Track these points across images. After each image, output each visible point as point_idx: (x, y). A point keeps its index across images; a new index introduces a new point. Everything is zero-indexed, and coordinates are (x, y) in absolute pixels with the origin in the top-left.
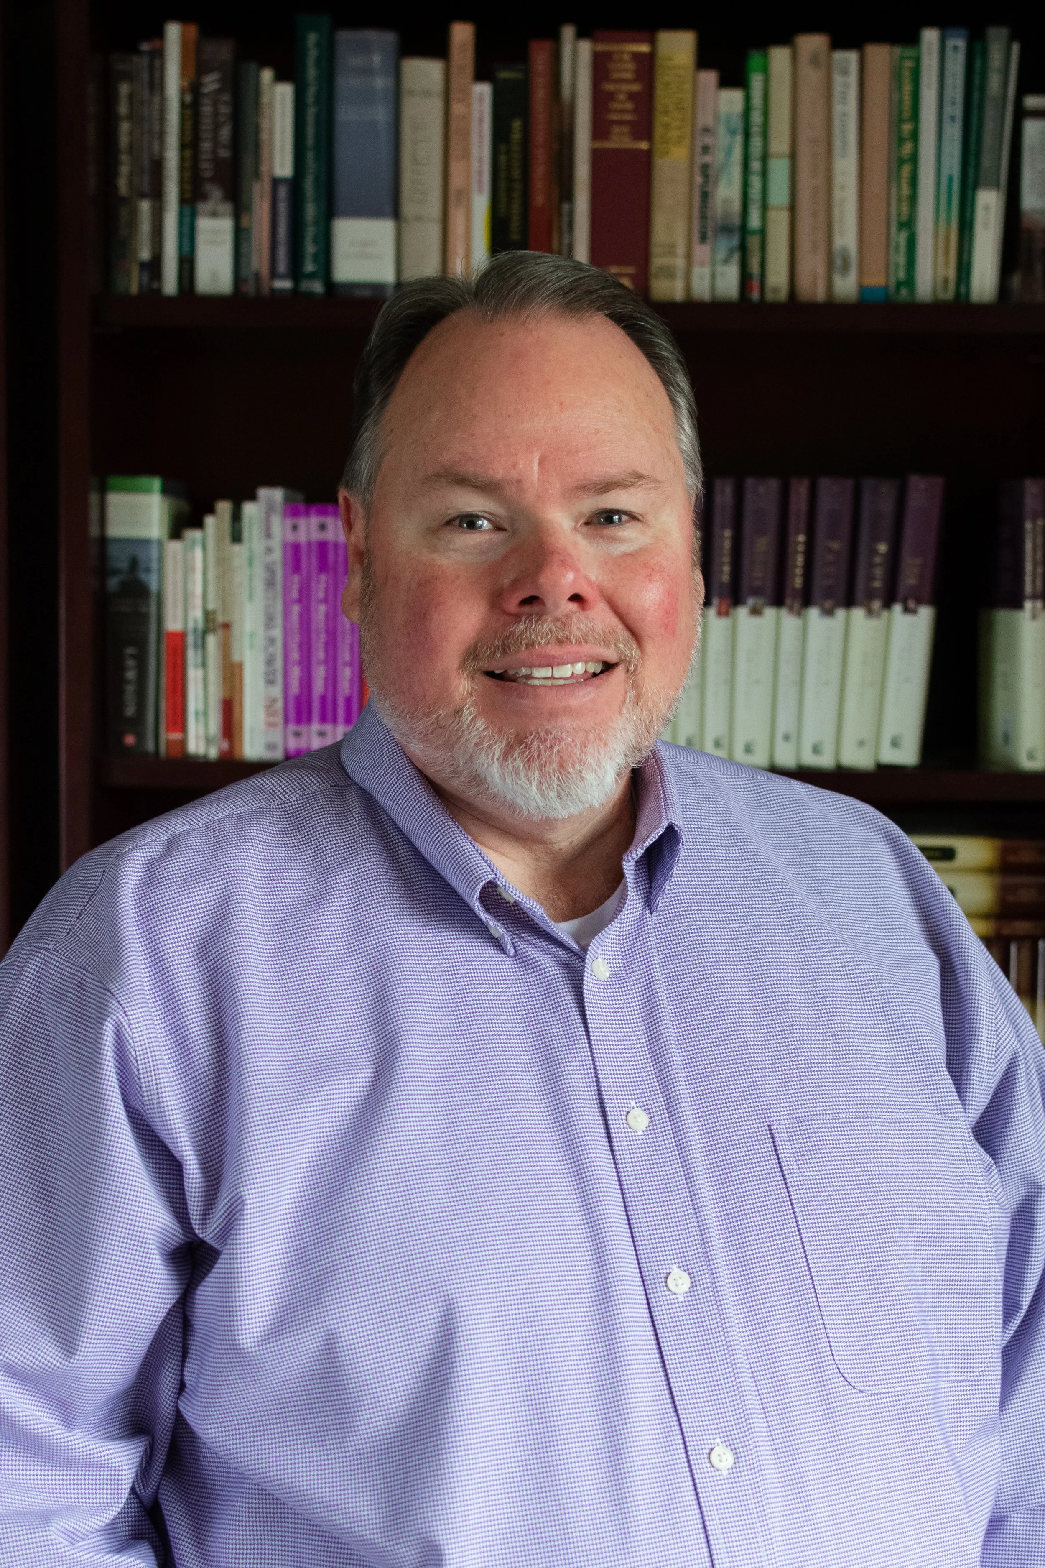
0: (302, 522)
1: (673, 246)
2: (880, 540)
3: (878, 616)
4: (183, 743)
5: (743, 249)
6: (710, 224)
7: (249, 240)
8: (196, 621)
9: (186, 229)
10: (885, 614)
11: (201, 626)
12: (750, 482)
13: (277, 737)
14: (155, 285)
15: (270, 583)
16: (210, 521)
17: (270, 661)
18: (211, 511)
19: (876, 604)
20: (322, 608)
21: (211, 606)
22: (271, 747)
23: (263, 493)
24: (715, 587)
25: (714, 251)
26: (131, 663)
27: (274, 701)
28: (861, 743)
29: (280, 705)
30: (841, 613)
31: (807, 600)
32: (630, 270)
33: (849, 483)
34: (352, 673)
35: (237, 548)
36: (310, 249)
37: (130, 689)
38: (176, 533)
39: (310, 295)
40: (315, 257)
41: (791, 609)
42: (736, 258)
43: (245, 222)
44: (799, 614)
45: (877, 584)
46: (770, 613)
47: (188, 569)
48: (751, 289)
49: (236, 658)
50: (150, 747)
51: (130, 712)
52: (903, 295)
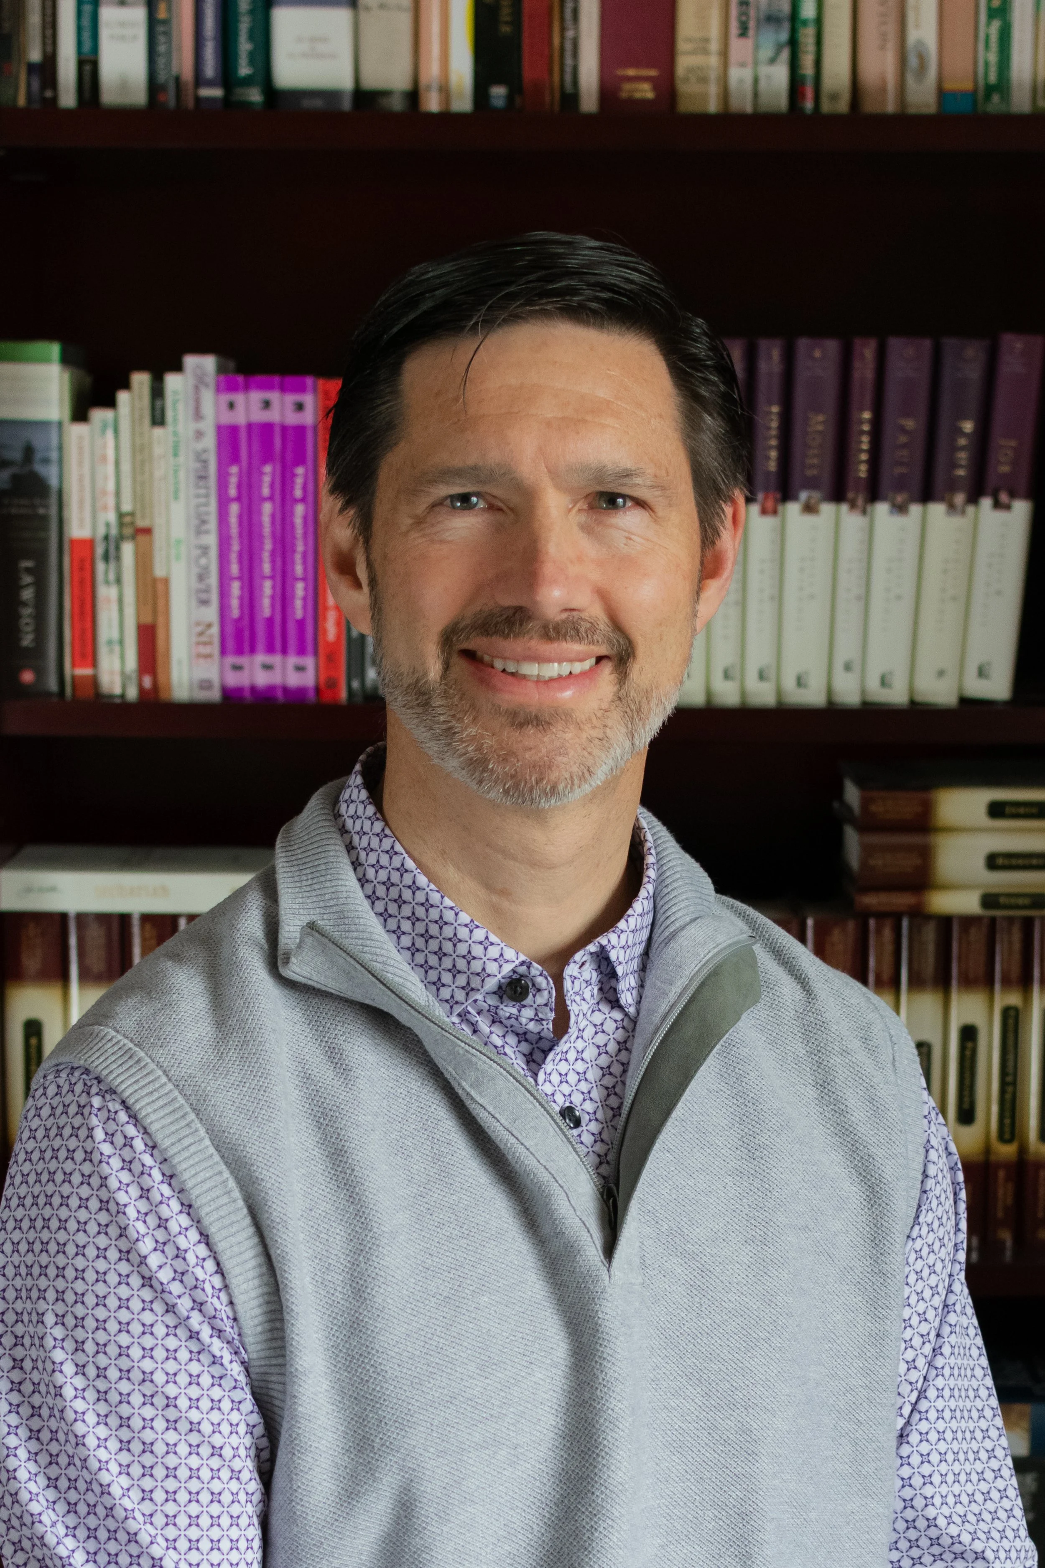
0: (239, 398)
1: (706, 40)
2: (966, 418)
3: (963, 512)
4: (94, 681)
5: (793, 43)
6: (752, 13)
7: (167, 34)
8: (108, 525)
9: (86, 22)
10: (971, 509)
11: (114, 531)
12: (803, 343)
13: (212, 671)
14: (48, 94)
15: (202, 478)
16: (123, 397)
17: (201, 578)
18: (126, 385)
19: (959, 498)
20: (267, 508)
21: (126, 507)
22: (205, 685)
23: (191, 361)
24: (759, 479)
25: (757, 48)
26: (27, 579)
27: (209, 626)
28: (941, 673)
29: (215, 630)
30: (915, 509)
31: (874, 494)
32: (652, 73)
33: (927, 343)
34: (306, 589)
35: (158, 432)
36: (244, 46)
37: (27, 611)
38: (80, 415)
39: (246, 106)
40: (251, 55)
41: (853, 505)
42: (785, 54)
43: (162, 14)
44: (864, 512)
45: (961, 472)
46: (827, 509)
47: (97, 459)
48: (803, 96)
49: (159, 572)
50: (52, 684)
51: (27, 640)
52: (995, 104)
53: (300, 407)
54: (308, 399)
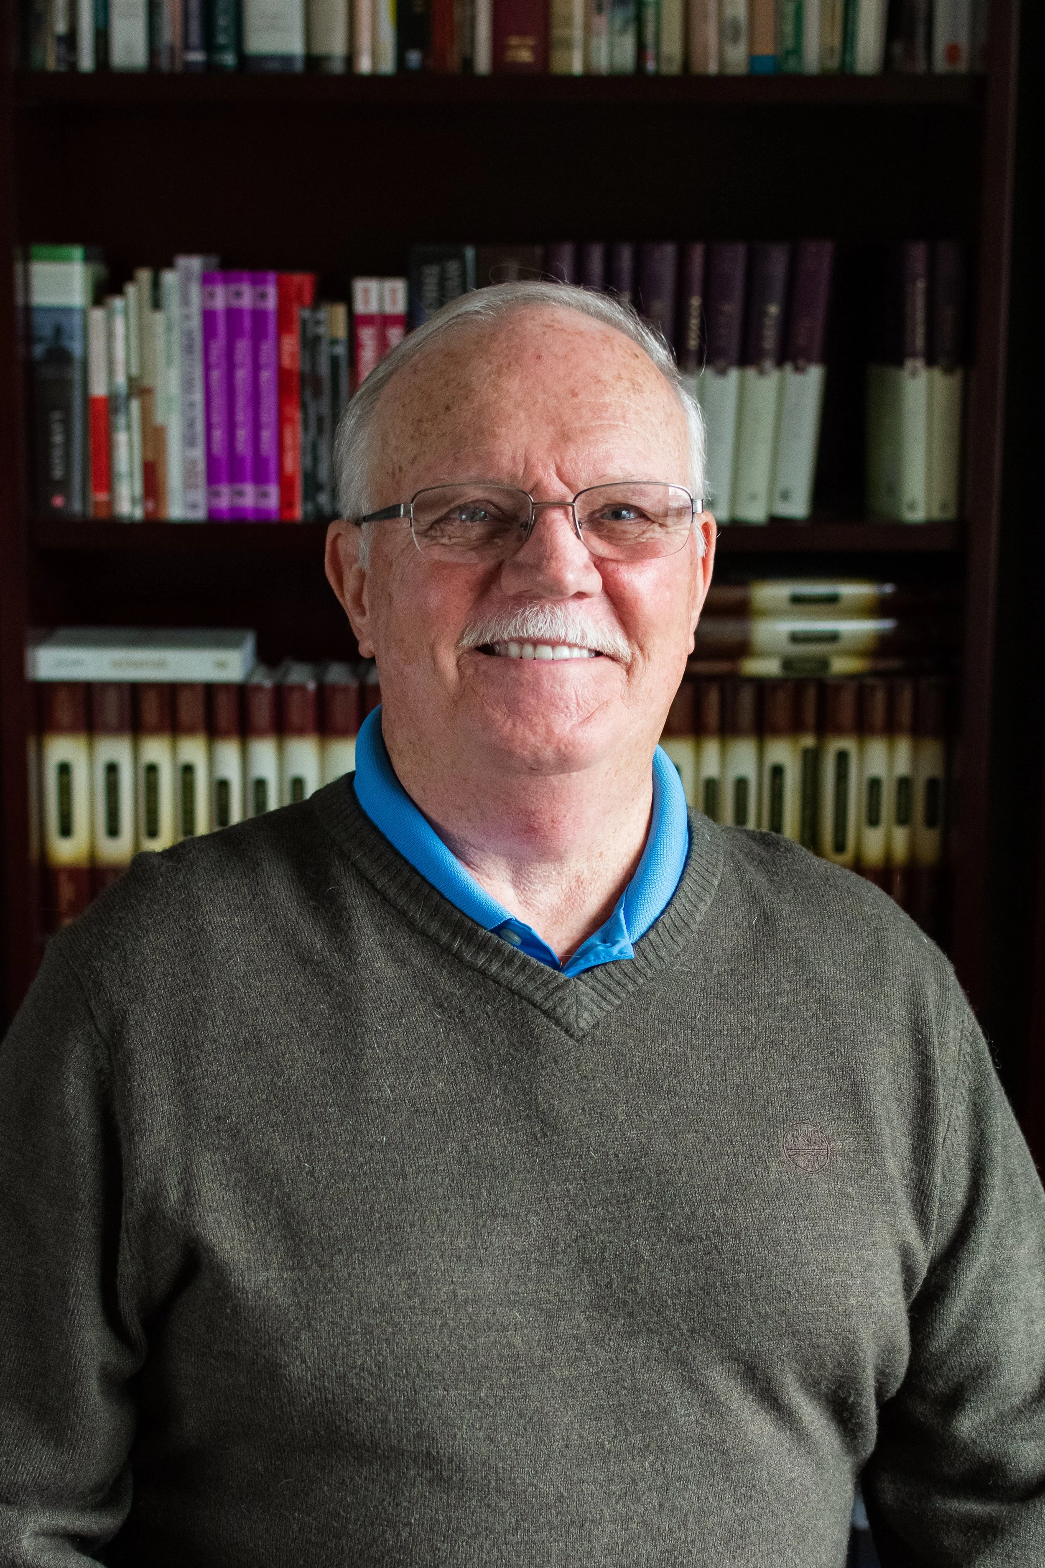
0: (218, 289)
1: (572, 17)
2: (772, 303)
3: (771, 375)
4: (110, 504)
5: (638, 21)
7: (161, 13)
8: (120, 386)
9: (100, 2)
10: (777, 373)
11: (125, 390)
12: (649, 247)
13: (200, 496)
14: (72, 59)
15: (188, 349)
16: (131, 290)
17: (190, 424)
18: (132, 278)
19: (768, 364)
20: (242, 372)
21: (135, 371)
22: (194, 506)
23: (182, 261)
25: (610, 21)
26: (58, 427)
27: (196, 463)
28: (755, 498)
29: (201, 467)
30: (735, 373)
31: (701, 362)
32: (530, 41)
33: (744, 247)
34: (272, 433)
35: (157, 315)
36: (223, 21)
37: (57, 453)
38: (99, 300)
39: (223, 69)
40: (228, 29)
42: (632, 29)
44: (695, 375)
45: (770, 344)
47: (110, 336)
48: (646, 61)
49: (159, 421)
50: (77, 506)
51: (58, 473)
52: (791, 65)
53: (263, 296)
54: (271, 291)
